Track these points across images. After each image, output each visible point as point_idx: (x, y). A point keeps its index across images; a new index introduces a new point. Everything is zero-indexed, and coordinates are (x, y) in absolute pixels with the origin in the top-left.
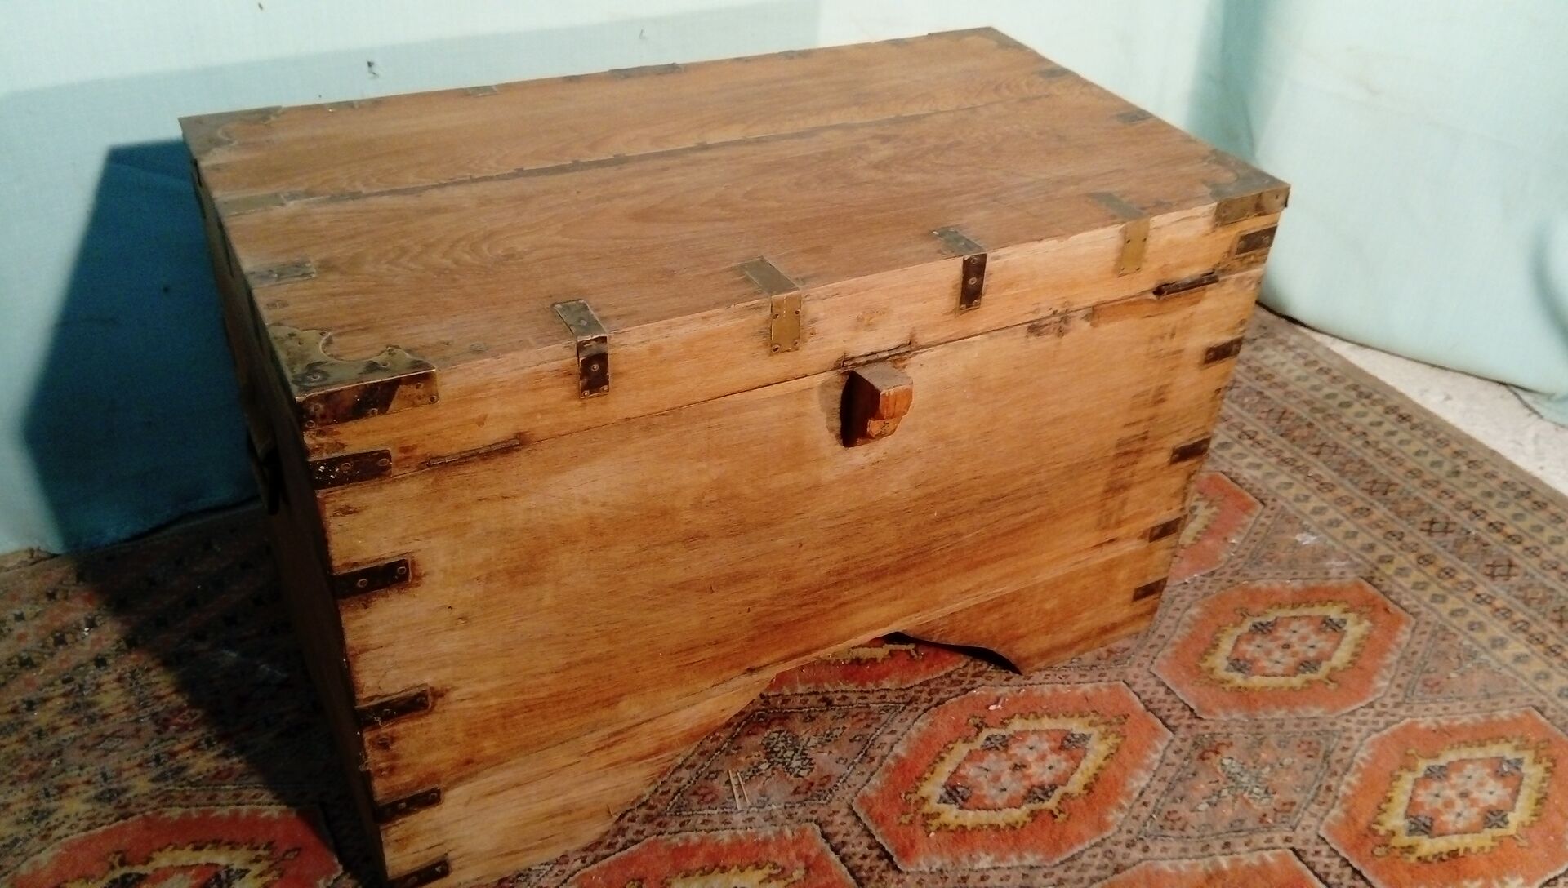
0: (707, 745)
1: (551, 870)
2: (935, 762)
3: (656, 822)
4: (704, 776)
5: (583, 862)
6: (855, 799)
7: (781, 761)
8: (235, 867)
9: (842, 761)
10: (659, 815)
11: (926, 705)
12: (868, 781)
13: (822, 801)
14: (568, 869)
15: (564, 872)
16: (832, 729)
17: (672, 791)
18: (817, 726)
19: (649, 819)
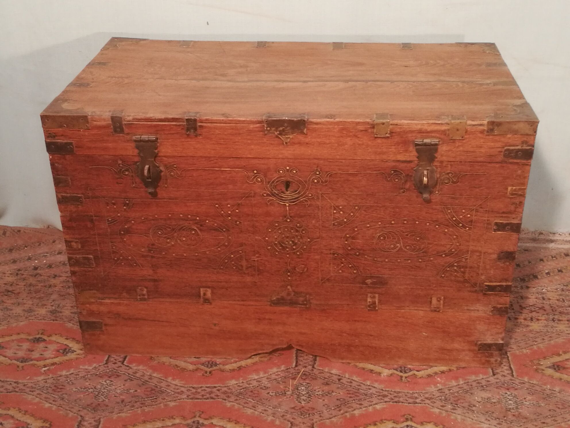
0: (273, 376)
1: (173, 394)
2: (370, 424)
3: (227, 395)
4: (261, 387)
5: (188, 397)
6: (318, 422)
7: (298, 394)
8: (72, 349)
9: (326, 406)
10: (231, 393)
11: (388, 400)
12: (330, 418)
13: (302, 417)
14: (180, 396)
15: (177, 397)
16: (333, 392)
17: (244, 387)
18: (326, 388)
19: (225, 393)
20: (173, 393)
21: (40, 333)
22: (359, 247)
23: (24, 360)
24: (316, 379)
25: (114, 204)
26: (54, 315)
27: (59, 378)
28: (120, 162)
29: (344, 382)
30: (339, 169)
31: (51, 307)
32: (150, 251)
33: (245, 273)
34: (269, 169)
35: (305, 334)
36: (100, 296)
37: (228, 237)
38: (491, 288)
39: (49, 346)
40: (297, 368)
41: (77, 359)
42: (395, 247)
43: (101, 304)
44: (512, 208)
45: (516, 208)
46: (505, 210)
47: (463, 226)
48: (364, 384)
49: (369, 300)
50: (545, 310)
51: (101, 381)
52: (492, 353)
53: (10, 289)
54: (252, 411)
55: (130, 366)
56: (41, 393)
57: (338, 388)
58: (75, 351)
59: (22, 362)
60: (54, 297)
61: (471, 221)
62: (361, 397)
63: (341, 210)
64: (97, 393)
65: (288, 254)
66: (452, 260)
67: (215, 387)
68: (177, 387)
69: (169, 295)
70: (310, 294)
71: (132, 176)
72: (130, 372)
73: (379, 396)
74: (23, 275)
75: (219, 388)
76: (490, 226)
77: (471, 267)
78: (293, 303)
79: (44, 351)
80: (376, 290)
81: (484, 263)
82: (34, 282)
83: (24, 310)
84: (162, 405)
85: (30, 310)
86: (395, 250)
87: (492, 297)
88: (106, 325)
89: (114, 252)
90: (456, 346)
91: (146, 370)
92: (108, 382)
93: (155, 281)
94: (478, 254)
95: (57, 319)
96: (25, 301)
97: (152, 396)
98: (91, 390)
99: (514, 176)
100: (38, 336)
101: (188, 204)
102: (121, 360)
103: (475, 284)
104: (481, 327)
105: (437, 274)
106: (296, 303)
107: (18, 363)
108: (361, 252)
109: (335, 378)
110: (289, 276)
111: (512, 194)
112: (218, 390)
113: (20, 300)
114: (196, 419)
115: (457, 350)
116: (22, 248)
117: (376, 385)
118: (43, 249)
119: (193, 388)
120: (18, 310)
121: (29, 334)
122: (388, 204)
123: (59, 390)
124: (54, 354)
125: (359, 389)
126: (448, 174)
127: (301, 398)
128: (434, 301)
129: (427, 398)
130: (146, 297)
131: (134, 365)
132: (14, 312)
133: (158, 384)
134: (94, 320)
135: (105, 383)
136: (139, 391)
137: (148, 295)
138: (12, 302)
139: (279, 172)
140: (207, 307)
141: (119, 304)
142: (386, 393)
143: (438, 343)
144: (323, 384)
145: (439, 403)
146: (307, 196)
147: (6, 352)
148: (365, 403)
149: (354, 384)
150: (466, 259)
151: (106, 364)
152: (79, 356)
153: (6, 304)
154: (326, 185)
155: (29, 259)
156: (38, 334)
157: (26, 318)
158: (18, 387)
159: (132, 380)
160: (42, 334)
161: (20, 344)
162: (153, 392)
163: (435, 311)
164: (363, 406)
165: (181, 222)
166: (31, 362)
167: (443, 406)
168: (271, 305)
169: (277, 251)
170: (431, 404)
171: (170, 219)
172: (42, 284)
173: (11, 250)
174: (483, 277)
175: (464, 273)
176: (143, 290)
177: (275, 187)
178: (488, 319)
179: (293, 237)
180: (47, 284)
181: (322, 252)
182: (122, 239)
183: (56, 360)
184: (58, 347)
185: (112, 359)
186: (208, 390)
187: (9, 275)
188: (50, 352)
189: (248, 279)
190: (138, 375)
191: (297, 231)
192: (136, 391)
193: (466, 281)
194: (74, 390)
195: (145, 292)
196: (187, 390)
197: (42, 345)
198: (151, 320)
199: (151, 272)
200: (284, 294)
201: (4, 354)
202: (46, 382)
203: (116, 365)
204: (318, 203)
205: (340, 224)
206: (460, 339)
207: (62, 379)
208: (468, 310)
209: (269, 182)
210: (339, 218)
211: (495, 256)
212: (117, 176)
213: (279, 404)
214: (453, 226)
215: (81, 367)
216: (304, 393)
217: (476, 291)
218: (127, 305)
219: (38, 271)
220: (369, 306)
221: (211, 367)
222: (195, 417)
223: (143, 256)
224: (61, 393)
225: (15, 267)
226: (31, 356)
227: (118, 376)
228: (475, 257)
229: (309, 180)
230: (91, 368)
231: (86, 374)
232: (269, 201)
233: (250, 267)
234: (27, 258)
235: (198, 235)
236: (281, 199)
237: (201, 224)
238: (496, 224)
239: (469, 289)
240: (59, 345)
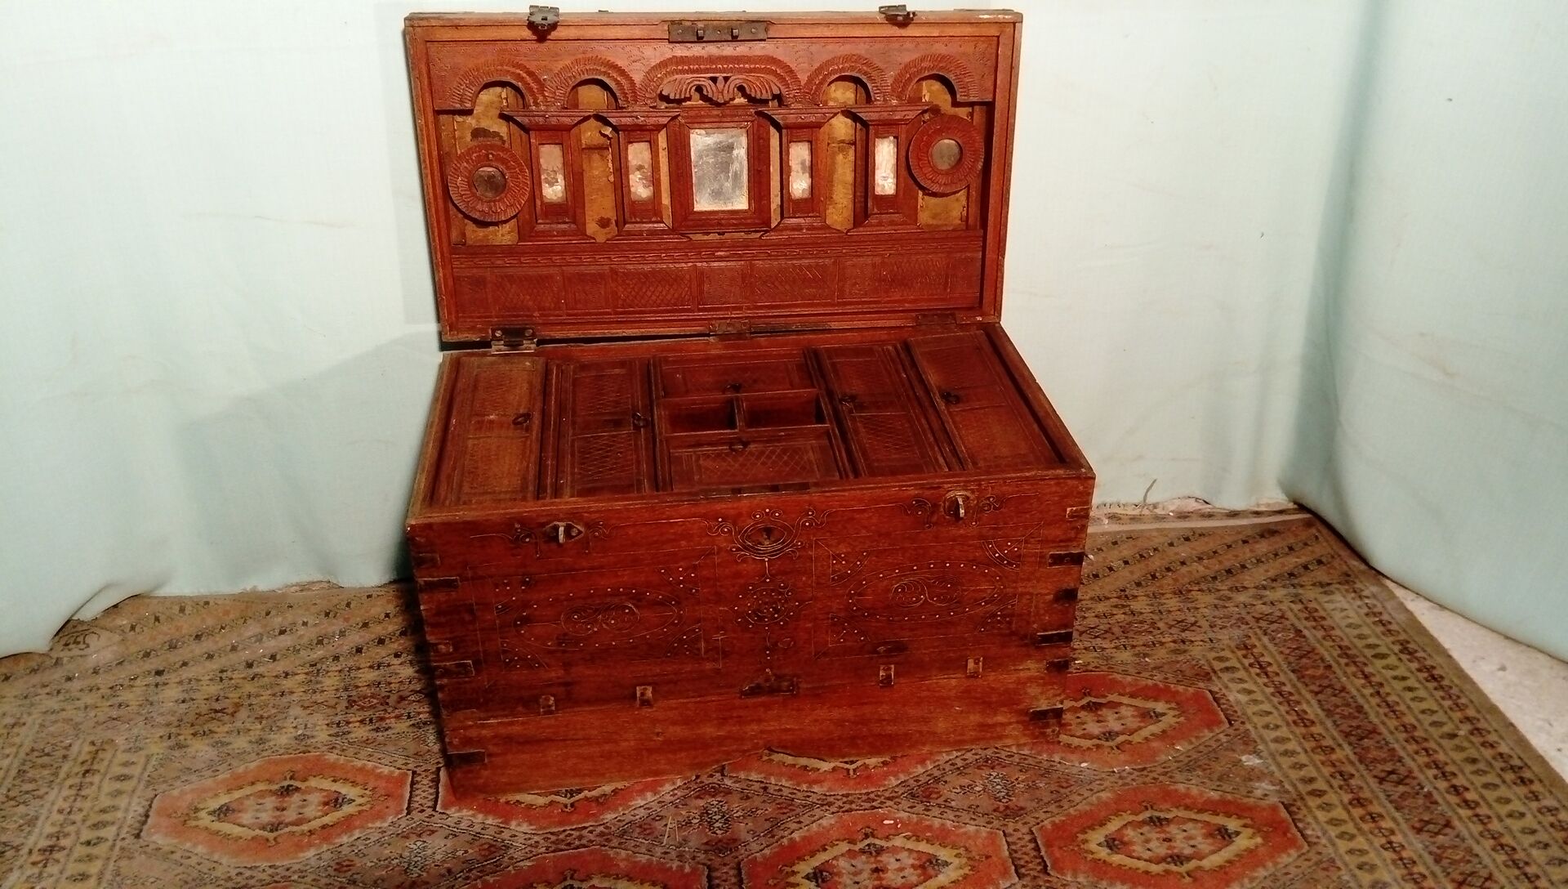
0: (666, 797)
2: (818, 851)
3: (605, 837)
4: (653, 816)
5: (546, 849)
6: (745, 859)
7: (708, 819)
8: (348, 796)
9: (751, 832)
10: (610, 833)
11: (835, 810)
12: (761, 850)
13: (721, 855)
16: (757, 809)
17: (627, 821)
18: (747, 804)
19: (602, 834)
20: (524, 847)
21: (288, 777)
22: (868, 606)
23: (274, 827)
24: (731, 793)
25: (507, 585)
26: (303, 743)
27: (339, 850)
28: (517, 526)
29: (771, 791)
30: (841, 506)
31: (292, 730)
32: (560, 644)
33: (703, 659)
34: (740, 515)
35: (789, 730)
36: (482, 715)
37: (679, 611)
38: (1046, 639)
39: (307, 797)
40: (699, 781)
41: (360, 812)
42: (918, 600)
43: (483, 726)
44: (1073, 534)
45: (1077, 534)
46: (1063, 537)
47: (1009, 563)
48: (799, 791)
49: (882, 673)
50: (1113, 634)
51: (407, 844)
52: (1048, 723)
53: (218, 706)
54: (647, 857)
55: (448, 812)
56: (318, 878)
57: (764, 801)
58: (354, 801)
59: (271, 831)
60: (296, 711)
61: (1019, 556)
62: (798, 810)
63: (843, 559)
64: (406, 865)
65: (767, 626)
66: (994, 608)
67: (585, 828)
68: (527, 836)
69: (588, 702)
70: (798, 677)
71: (536, 543)
72: (450, 821)
73: (822, 805)
74: (231, 679)
75: (591, 828)
76: (1043, 560)
77: (1020, 615)
78: (772, 691)
79: (303, 807)
80: (891, 659)
81: (1036, 607)
82: (253, 691)
83: (250, 742)
84: (511, 868)
85: (261, 741)
86: (918, 604)
87: (1047, 650)
88: (490, 755)
89: (505, 652)
90: (1000, 718)
91: (473, 816)
92: (419, 843)
93: (566, 684)
94: (1028, 597)
95: (309, 749)
96: (248, 725)
97: (492, 856)
98: (396, 861)
99: (1075, 493)
100: (286, 783)
101: (619, 574)
102: (431, 804)
103: (1025, 636)
104: (1033, 690)
105: (975, 629)
106: (779, 690)
107: (265, 834)
108: (871, 611)
109: (757, 786)
110: (768, 655)
111: (1073, 517)
112: (591, 832)
113: (238, 724)
114: (567, 883)
115: (1002, 724)
116: (217, 631)
117: (816, 788)
118: (253, 629)
119: (552, 834)
120: (241, 743)
121: (270, 781)
122: (907, 545)
123: (345, 869)
124: (319, 811)
125: (793, 800)
126: (988, 498)
127: (716, 825)
128: (971, 664)
129: (889, 799)
130: (553, 708)
131: (453, 810)
132: (235, 746)
133: (498, 836)
134: (472, 751)
135: (415, 847)
136: (470, 851)
137: (556, 706)
138: (226, 730)
139: (755, 517)
140: (646, 711)
141: (511, 724)
142: (831, 799)
143: (975, 718)
144: (741, 799)
145: (905, 804)
146: (794, 545)
147: (239, 818)
148: (805, 819)
149: (786, 792)
150: (1013, 606)
151: (408, 814)
152: (360, 808)
153: (216, 736)
154: (822, 529)
155: (234, 649)
156: (285, 779)
157: (258, 754)
158: (277, 874)
159: (456, 836)
160: (291, 778)
161: (261, 801)
162: (493, 849)
163: (972, 677)
164: (803, 824)
165: (608, 600)
166: (287, 830)
167: (911, 807)
168: (740, 698)
169: (751, 624)
170: (895, 806)
171: (591, 596)
172: (269, 692)
173: (198, 637)
174: (1035, 626)
175: (1010, 623)
176: (549, 700)
177: (749, 537)
178: (1042, 678)
179: (775, 603)
180: (277, 689)
181: (816, 619)
182: (518, 631)
183: (327, 820)
184: (324, 797)
185: (416, 805)
186: (576, 834)
187: (208, 682)
188: (314, 807)
189: (708, 666)
190: (463, 826)
191: (781, 593)
192: (466, 852)
193: (1013, 633)
194: (369, 864)
195: (551, 702)
196: (544, 839)
197: (296, 798)
198: (561, 740)
199: (561, 672)
200: (760, 680)
201: (238, 821)
202: (320, 859)
203: (426, 814)
204: (810, 553)
205: (841, 577)
206: (1005, 709)
207: (345, 850)
208: (1015, 670)
209: (740, 532)
210: (840, 570)
211: (1051, 597)
212: (512, 546)
213: (685, 840)
214: (995, 565)
215: (370, 825)
216: (717, 817)
217: (1026, 645)
218: (523, 723)
219: (255, 670)
220: (882, 682)
221: (572, 796)
222: (565, 879)
223: (550, 652)
224: (350, 873)
225: (214, 665)
226: (283, 818)
227: (433, 832)
228: (1024, 601)
229: (798, 523)
230: (386, 825)
231: (381, 835)
232: (739, 558)
233: (711, 650)
234: (229, 648)
235: (634, 613)
236: (757, 552)
237: (638, 599)
238: (1052, 556)
239: (1016, 643)
240: (325, 794)
